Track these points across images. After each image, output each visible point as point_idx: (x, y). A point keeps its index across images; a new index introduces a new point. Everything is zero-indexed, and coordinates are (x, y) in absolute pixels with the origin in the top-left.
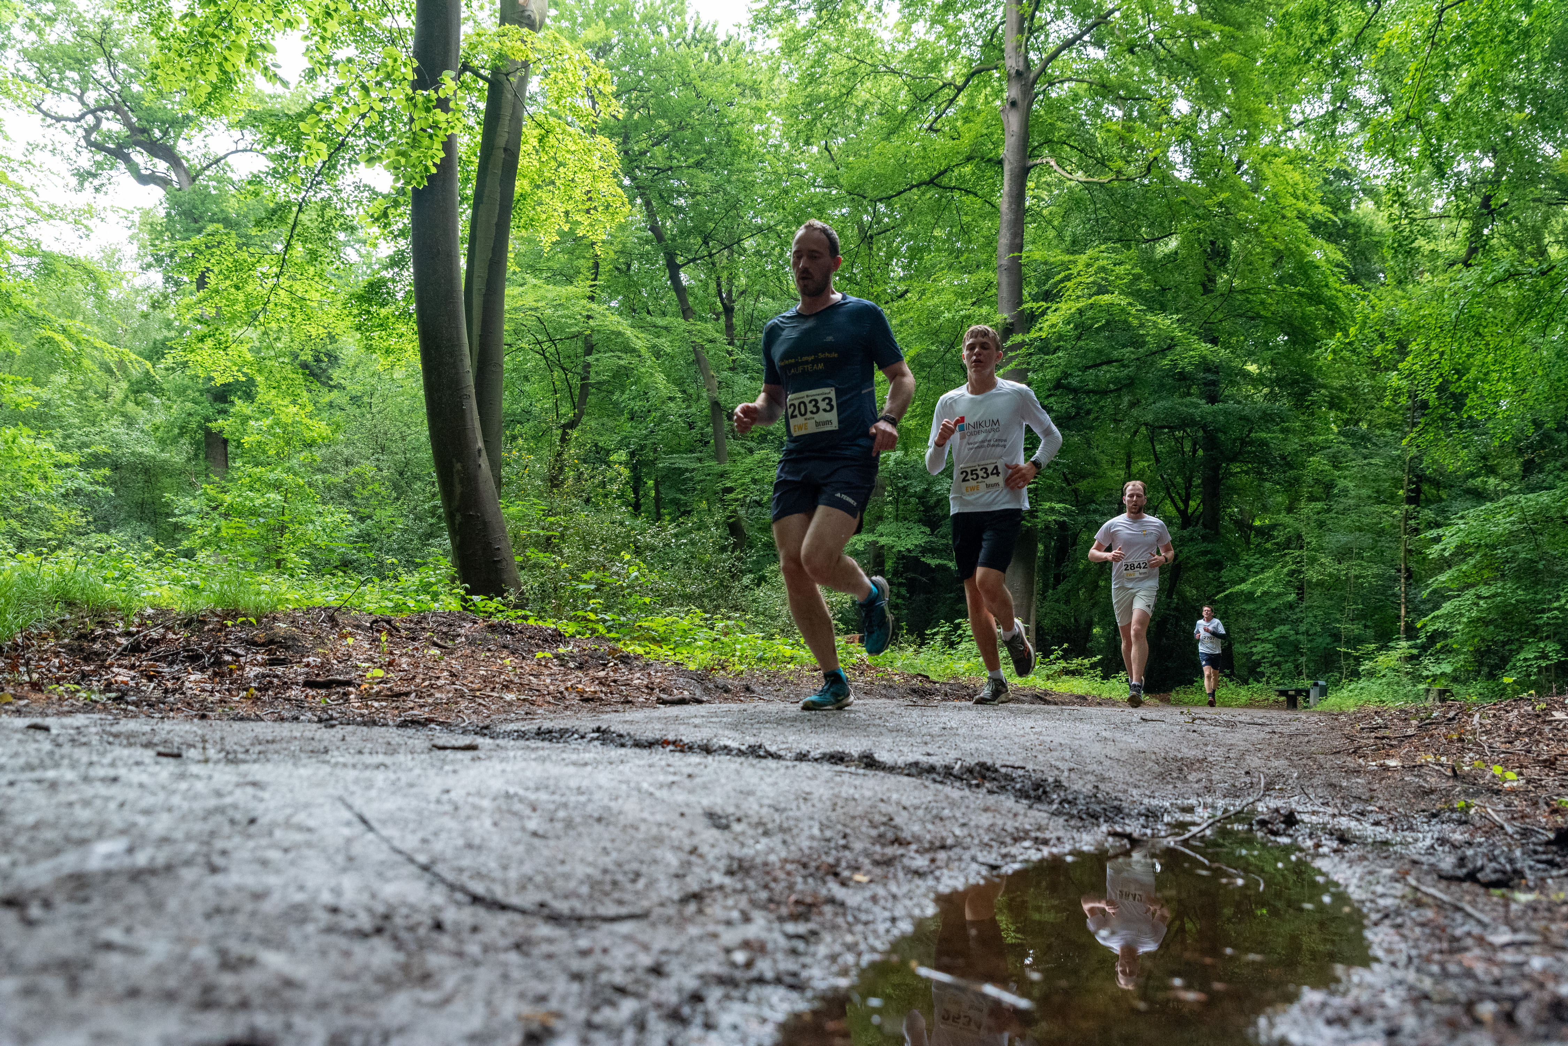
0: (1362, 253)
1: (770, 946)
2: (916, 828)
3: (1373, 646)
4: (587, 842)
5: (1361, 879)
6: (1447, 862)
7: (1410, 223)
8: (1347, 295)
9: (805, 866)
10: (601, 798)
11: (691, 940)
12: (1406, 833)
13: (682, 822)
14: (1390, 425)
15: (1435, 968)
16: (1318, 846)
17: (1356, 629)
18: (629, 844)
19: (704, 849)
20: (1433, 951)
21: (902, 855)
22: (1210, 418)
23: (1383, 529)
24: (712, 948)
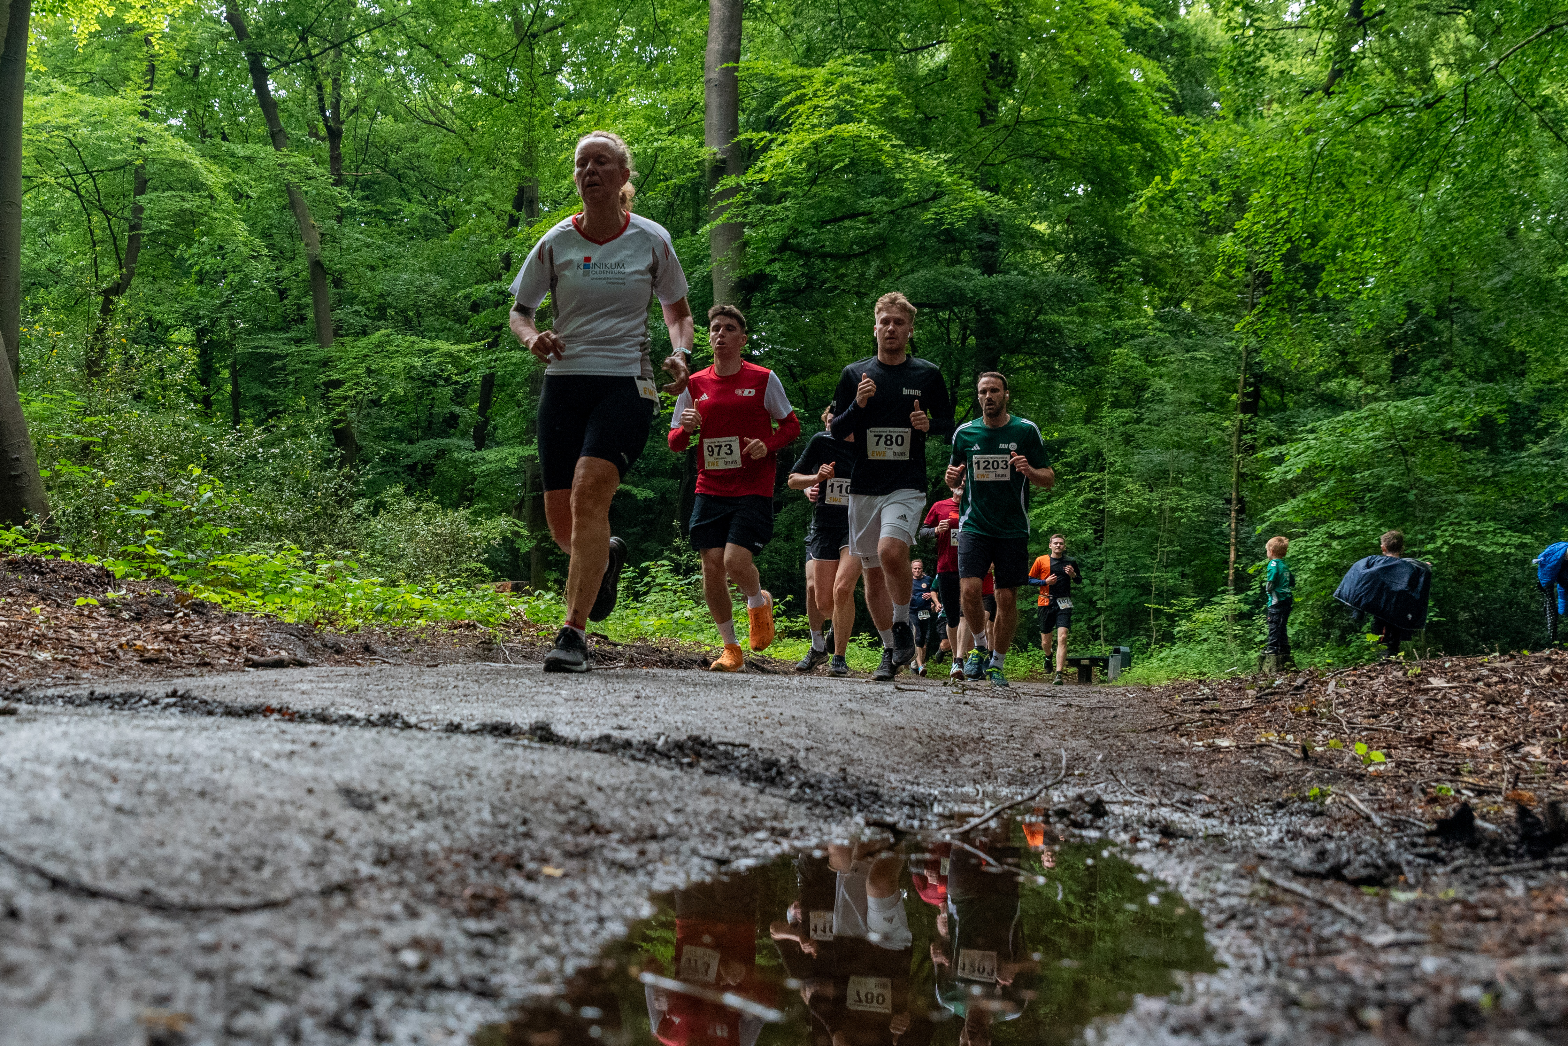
0: (1191, 73)
1: (448, 946)
2: (617, 814)
3: (1191, 601)
4: (189, 820)
5: (1196, 875)
6: (1303, 858)
7: (1256, 35)
8: (1171, 131)
9: (477, 857)
10: (200, 770)
11: (346, 937)
12: (1245, 827)
13: (309, 800)
14: (1219, 307)
15: (1301, 973)
16: (1136, 839)
17: (1170, 578)
18: (244, 824)
19: (343, 833)
20: (1297, 955)
21: (602, 846)
22: (985, 295)
23: (1209, 446)
24: (373, 946)
